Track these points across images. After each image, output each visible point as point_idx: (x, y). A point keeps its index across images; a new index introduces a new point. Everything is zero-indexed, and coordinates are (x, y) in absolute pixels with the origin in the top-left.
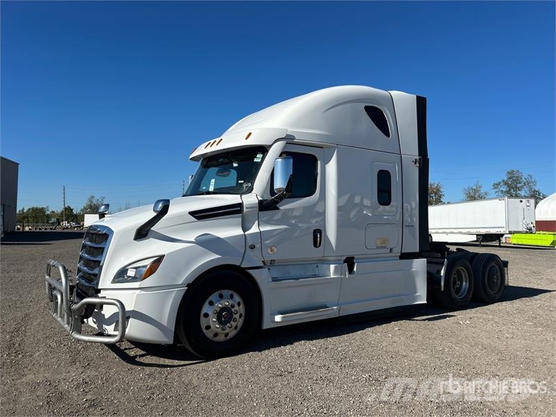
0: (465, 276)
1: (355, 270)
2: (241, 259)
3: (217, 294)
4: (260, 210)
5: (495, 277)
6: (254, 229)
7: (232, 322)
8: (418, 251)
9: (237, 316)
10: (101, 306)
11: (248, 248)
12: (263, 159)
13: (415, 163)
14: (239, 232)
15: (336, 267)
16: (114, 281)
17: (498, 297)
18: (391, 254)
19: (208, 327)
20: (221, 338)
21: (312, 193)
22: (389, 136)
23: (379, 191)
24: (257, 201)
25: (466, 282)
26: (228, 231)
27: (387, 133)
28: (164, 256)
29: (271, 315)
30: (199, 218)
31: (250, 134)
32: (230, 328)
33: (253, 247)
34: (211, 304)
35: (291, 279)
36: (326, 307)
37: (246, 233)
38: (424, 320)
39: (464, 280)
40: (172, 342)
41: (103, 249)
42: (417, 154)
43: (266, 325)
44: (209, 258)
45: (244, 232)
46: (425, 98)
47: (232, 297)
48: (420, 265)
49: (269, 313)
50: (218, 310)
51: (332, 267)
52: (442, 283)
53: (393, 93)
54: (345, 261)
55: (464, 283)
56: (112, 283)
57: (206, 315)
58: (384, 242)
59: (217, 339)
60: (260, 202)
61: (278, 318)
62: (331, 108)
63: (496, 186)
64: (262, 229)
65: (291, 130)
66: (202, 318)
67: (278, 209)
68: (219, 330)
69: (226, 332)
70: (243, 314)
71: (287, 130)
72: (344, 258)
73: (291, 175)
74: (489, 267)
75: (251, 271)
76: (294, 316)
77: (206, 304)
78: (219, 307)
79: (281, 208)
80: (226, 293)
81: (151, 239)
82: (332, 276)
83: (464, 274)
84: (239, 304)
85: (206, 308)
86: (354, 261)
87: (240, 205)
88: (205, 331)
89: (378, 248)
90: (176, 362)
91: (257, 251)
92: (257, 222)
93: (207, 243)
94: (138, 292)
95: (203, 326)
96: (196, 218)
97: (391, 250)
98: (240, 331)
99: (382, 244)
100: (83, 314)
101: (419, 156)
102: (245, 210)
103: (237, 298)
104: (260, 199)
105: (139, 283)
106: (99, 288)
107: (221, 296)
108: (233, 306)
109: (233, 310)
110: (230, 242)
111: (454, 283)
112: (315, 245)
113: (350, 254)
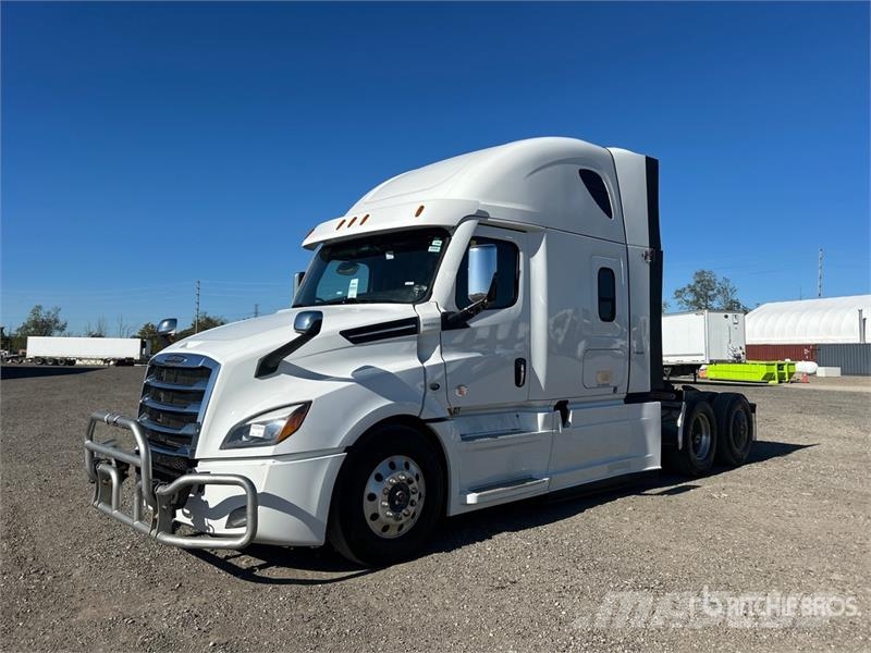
0: (706, 427)
1: (570, 420)
2: (420, 406)
3: (385, 463)
4: (443, 329)
5: (742, 427)
6: (435, 359)
7: (409, 507)
8: (649, 390)
9: (415, 497)
10: (201, 487)
11: (428, 388)
12: (444, 248)
13: (646, 258)
14: (415, 363)
15: (546, 416)
16: (224, 446)
17: (745, 457)
18: (616, 396)
19: (375, 516)
20: (392, 533)
21: (513, 302)
22: (611, 217)
23: (601, 299)
24: (439, 315)
25: (707, 436)
26: (398, 361)
27: (608, 212)
28: (311, 402)
29: (461, 493)
30: (356, 341)
31: (422, 208)
32: (406, 515)
33: (435, 387)
34: (379, 478)
35: (485, 437)
36: (532, 479)
37: (425, 364)
38: (658, 494)
39: (704, 432)
40: (322, 542)
41: (202, 393)
42: (648, 245)
43: (454, 510)
44: (377, 405)
45: (422, 362)
46: (657, 161)
47: (407, 466)
48: (651, 411)
49: (458, 491)
50: (390, 487)
51: (540, 416)
52: (680, 439)
53: (614, 151)
54: (556, 408)
55: (704, 437)
56: (221, 448)
57: (372, 497)
58: (606, 378)
59: (387, 535)
60: (444, 316)
61: (472, 498)
62: (535, 172)
63: (679, 294)
64: (448, 358)
65: (485, 204)
66: (366, 503)
67: (468, 327)
68: (392, 521)
69: (401, 522)
70: (423, 494)
71: (478, 202)
72: (555, 403)
73: (495, 274)
74: (734, 413)
75: (433, 425)
76: (493, 494)
77: (372, 480)
78: (391, 484)
79: (472, 325)
80: (400, 460)
81: (283, 375)
82: (540, 431)
83: (705, 424)
84: (417, 477)
85: (372, 487)
86: (568, 406)
87: (415, 320)
88: (370, 522)
89: (599, 386)
90: (325, 575)
91: (441, 393)
92: (438, 348)
93: (372, 380)
94: (270, 462)
95: (368, 513)
96: (353, 341)
97: (615, 389)
98: (419, 519)
99: (604, 379)
100: (174, 502)
101: (650, 247)
102: (422, 328)
103: (414, 468)
104: (443, 310)
105: (273, 447)
106: (196, 457)
107: (392, 466)
108: (410, 482)
109: (410, 487)
110: (404, 380)
111: (693, 437)
112: (518, 382)
113: (562, 396)
